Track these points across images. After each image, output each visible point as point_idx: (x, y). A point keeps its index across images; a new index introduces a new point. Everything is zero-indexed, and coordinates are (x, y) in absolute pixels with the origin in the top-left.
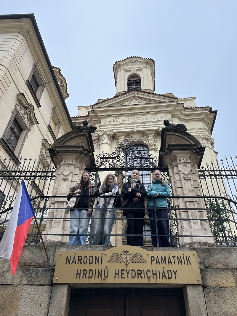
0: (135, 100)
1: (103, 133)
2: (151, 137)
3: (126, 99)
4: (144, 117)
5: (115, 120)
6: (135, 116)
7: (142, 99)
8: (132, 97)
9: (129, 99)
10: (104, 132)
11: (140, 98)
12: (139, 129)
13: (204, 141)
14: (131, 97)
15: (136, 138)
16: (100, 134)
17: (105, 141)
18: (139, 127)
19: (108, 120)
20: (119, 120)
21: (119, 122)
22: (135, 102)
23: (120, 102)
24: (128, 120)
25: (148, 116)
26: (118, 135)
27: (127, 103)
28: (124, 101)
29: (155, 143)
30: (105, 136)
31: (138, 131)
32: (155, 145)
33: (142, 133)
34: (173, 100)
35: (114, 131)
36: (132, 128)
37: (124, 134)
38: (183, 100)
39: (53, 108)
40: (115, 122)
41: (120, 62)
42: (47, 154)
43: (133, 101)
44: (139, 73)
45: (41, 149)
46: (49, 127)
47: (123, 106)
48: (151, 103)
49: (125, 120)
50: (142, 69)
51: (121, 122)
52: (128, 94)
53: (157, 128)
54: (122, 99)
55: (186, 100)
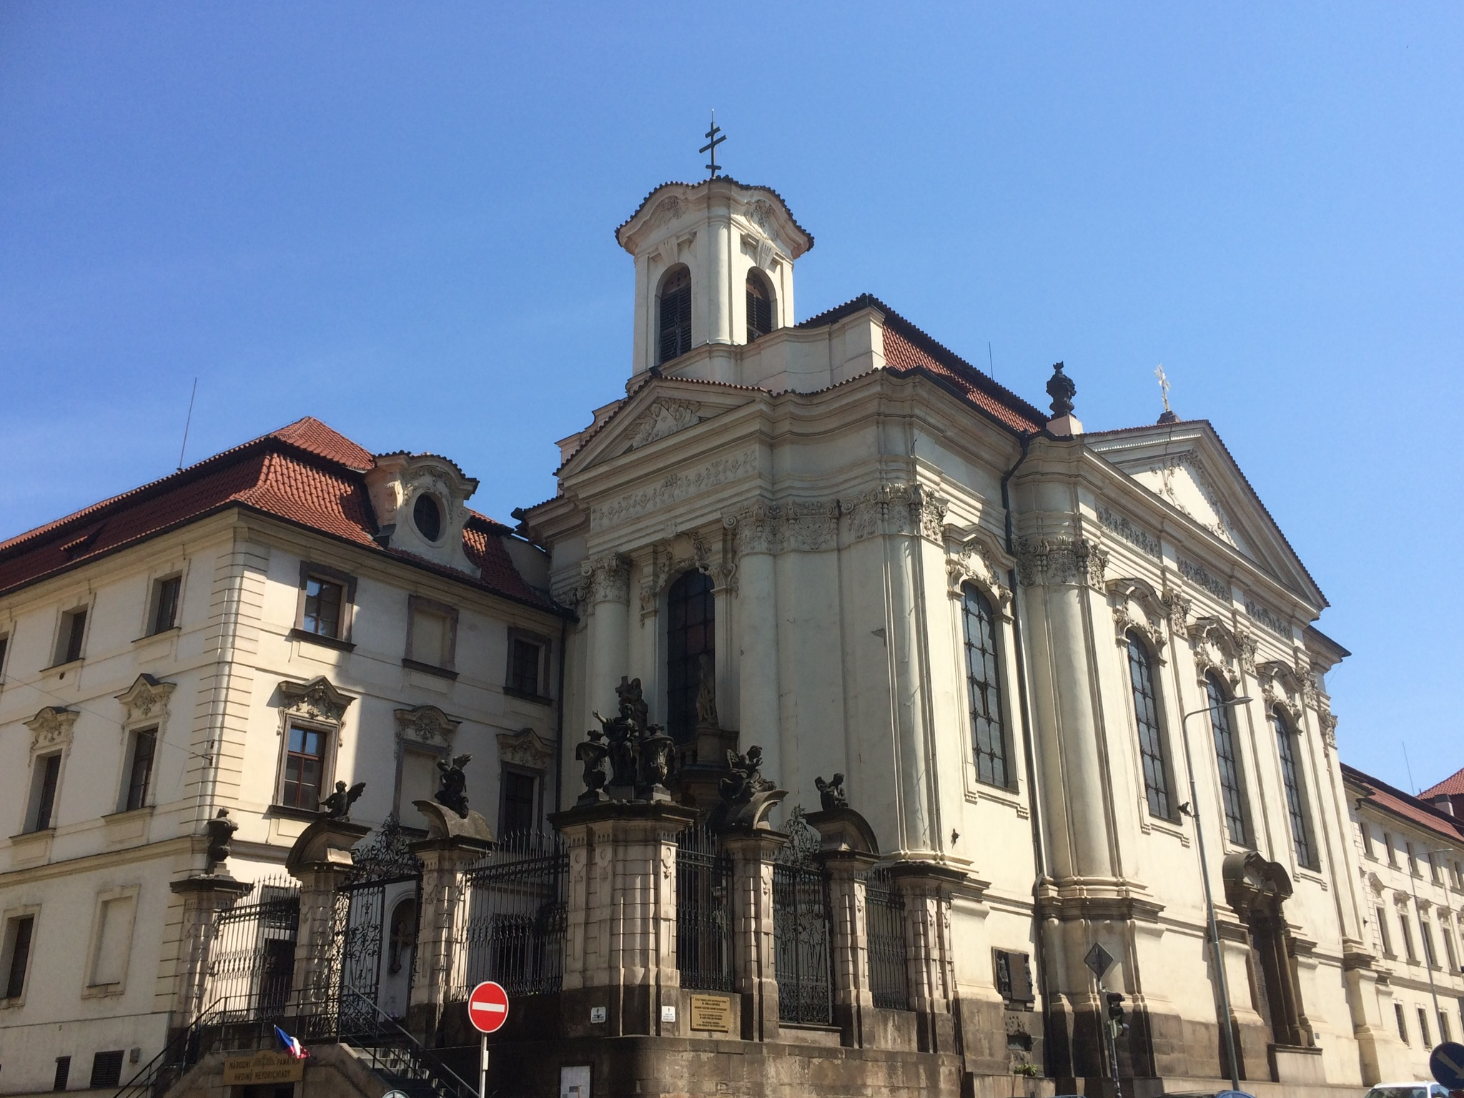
1: (596, 565)
2: (715, 548)
3: (639, 417)
4: (690, 474)
5: (624, 504)
6: (670, 477)
7: (680, 403)
8: (654, 402)
9: (647, 411)
10: (600, 559)
11: (673, 400)
12: (681, 528)
13: (872, 512)
14: (651, 405)
15: (682, 556)
16: (586, 573)
18: (679, 520)
19: (605, 507)
20: (632, 502)
21: (631, 509)
22: (663, 424)
23: (628, 433)
24: (654, 495)
25: (701, 469)
26: (635, 556)
27: (645, 427)
28: (635, 424)
29: (729, 566)
30: (601, 576)
31: (679, 534)
32: (726, 575)
33: (691, 537)
34: (750, 395)
35: (620, 550)
36: (662, 527)
37: (647, 552)
38: (836, 326)
39: (410, 596)
40: (624, 512)
41: (629, 226)
42: (422, 733)
43: (659, 418)
44: (687, 259)
45: (398, 735)
46: (409, 663)
47: (630, 450)
48: (702, 420)
49: (645, 500)
50: (695, 233)
51: (638, 508)
52: (640, 398)
53: (717, 515)
54: (626, 423)
55: (844, 326)
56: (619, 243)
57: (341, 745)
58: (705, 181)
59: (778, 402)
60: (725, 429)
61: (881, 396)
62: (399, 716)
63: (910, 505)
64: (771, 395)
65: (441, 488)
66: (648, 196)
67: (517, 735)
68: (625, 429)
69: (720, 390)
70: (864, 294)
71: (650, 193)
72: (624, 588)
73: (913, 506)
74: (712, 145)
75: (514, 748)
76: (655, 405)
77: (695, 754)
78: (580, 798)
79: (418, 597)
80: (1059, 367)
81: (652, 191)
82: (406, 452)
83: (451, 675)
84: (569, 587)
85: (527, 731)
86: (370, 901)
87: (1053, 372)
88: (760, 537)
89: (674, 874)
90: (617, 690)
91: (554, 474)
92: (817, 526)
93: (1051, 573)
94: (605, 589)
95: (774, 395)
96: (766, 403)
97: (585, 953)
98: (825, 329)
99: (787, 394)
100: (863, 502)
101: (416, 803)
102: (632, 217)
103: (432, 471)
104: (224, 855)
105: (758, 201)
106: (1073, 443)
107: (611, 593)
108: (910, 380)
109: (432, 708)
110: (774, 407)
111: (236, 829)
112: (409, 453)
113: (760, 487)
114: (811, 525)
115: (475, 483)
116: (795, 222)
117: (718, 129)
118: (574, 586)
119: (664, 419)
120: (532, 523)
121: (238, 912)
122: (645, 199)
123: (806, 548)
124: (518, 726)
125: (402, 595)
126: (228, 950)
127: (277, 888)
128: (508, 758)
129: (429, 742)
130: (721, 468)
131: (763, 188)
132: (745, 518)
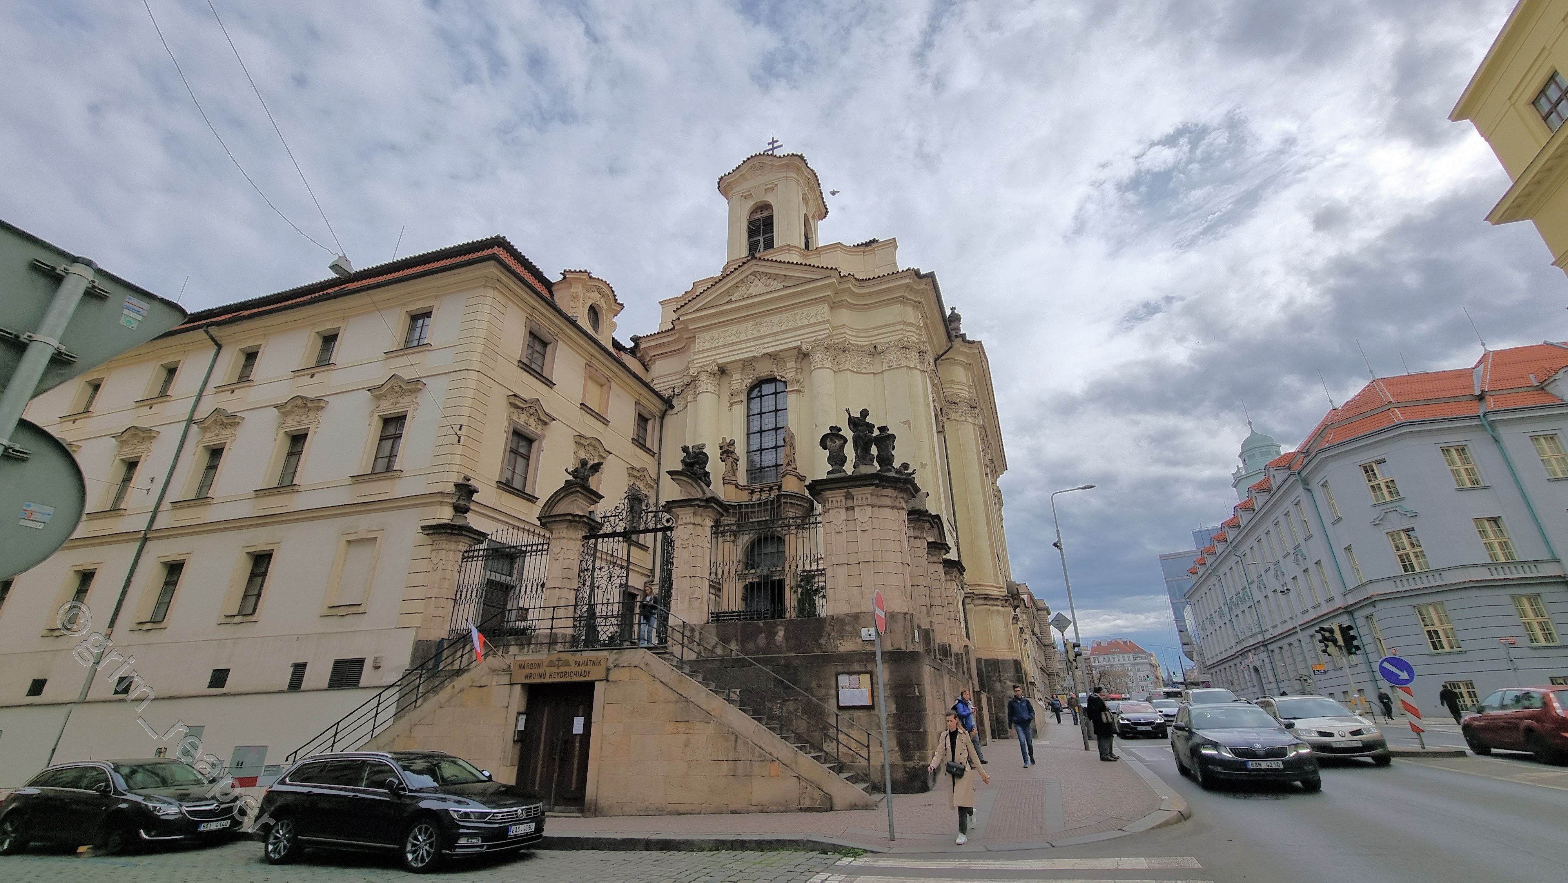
0: (756, 281)
1: (700, 369)
2: (791, 364)
3: (740, 282)
4: (775, 319)
5: (722, 335)
6: (759, 320)
7: (770, 276)
8: (750, 274)
9: (745, 280)
10: (701, 367)
11: (766, 274)
12: (766, 351)
14: (748, 276)
15: (764, 370)
17: (703, 388)
18: (765, 346)
19: (707, 335)
20: (728, 335)
21: (728, 338)
22: (757, 287)
23: (728, 292)
24: (746, 330)
25: (784, 316)
26: (729, 367)
27: (742, 289)
28: (736, 286)
29: (799, 377)
30: (704, 377)
31: (764, 355)
32: (798, 381)
33: (773, 357)
34: (828, 272)
35: (719, 361)
36: (751, 350)
37: (740, 364)
38: (869, 248)
39: (586, 363)
40: (722, 339)
41: (728, 177)
43: (753, 285)
44: (770, 198)
45: (574, 453)
46: (583, 407)
47: (730, 302)
48: (785, 287)
49: (739, 333)
50: (777, 185)
51: (734, 337)
52: (741, 271)
53: (798, 343)
54: (730, 285)
55: (874, 249)
56: (718, 188)
57: (542, 450)
59: (845, 279)
60: (806, 292)
61: (908, 285)
62: (577, 440)
64: (840, 275)
65: (602, 303)
66: (746, 160)
67: (638, 471)
68: (728, 289)
69: (805, 268)
71: (747, 158)
72: (719, 386)
75: (635, 478)
77: (779, 487)
78: (828, 473)
79: (589, 365)
80: (953, 309)
81: (749, 157)
82: (588, 271)
84: (670, 386)
85: (642, 470)
86: (615, 547)
88: (827, 359)
92: (861, 358)
93: (959, 414)
94: (706, 384)
95: (842, 275)
96: (837, 279)
98: (861, 249)
99: (850, 276)
100: (892, 347)
102: (733, 171)
103: (601, 290)
104: (467, 510)
107: (711, 388)
109: (595, 440)
110: (840, 282)
111: (478, 492)
112: (590, 273)
113: (829, 329)
114: (857, 357)
115: (622, 307)
116: (823, 199)
117: (777, 141)
119: (756, 286)
120: (642, 346)
121: (476, 553)
122: (742, 162)
123: (854, 370)
124: (637, 465)
125: (584, 361)
126: (471, 582)
128: (631, 484)
130: (798, 317)
132: (818, 347)
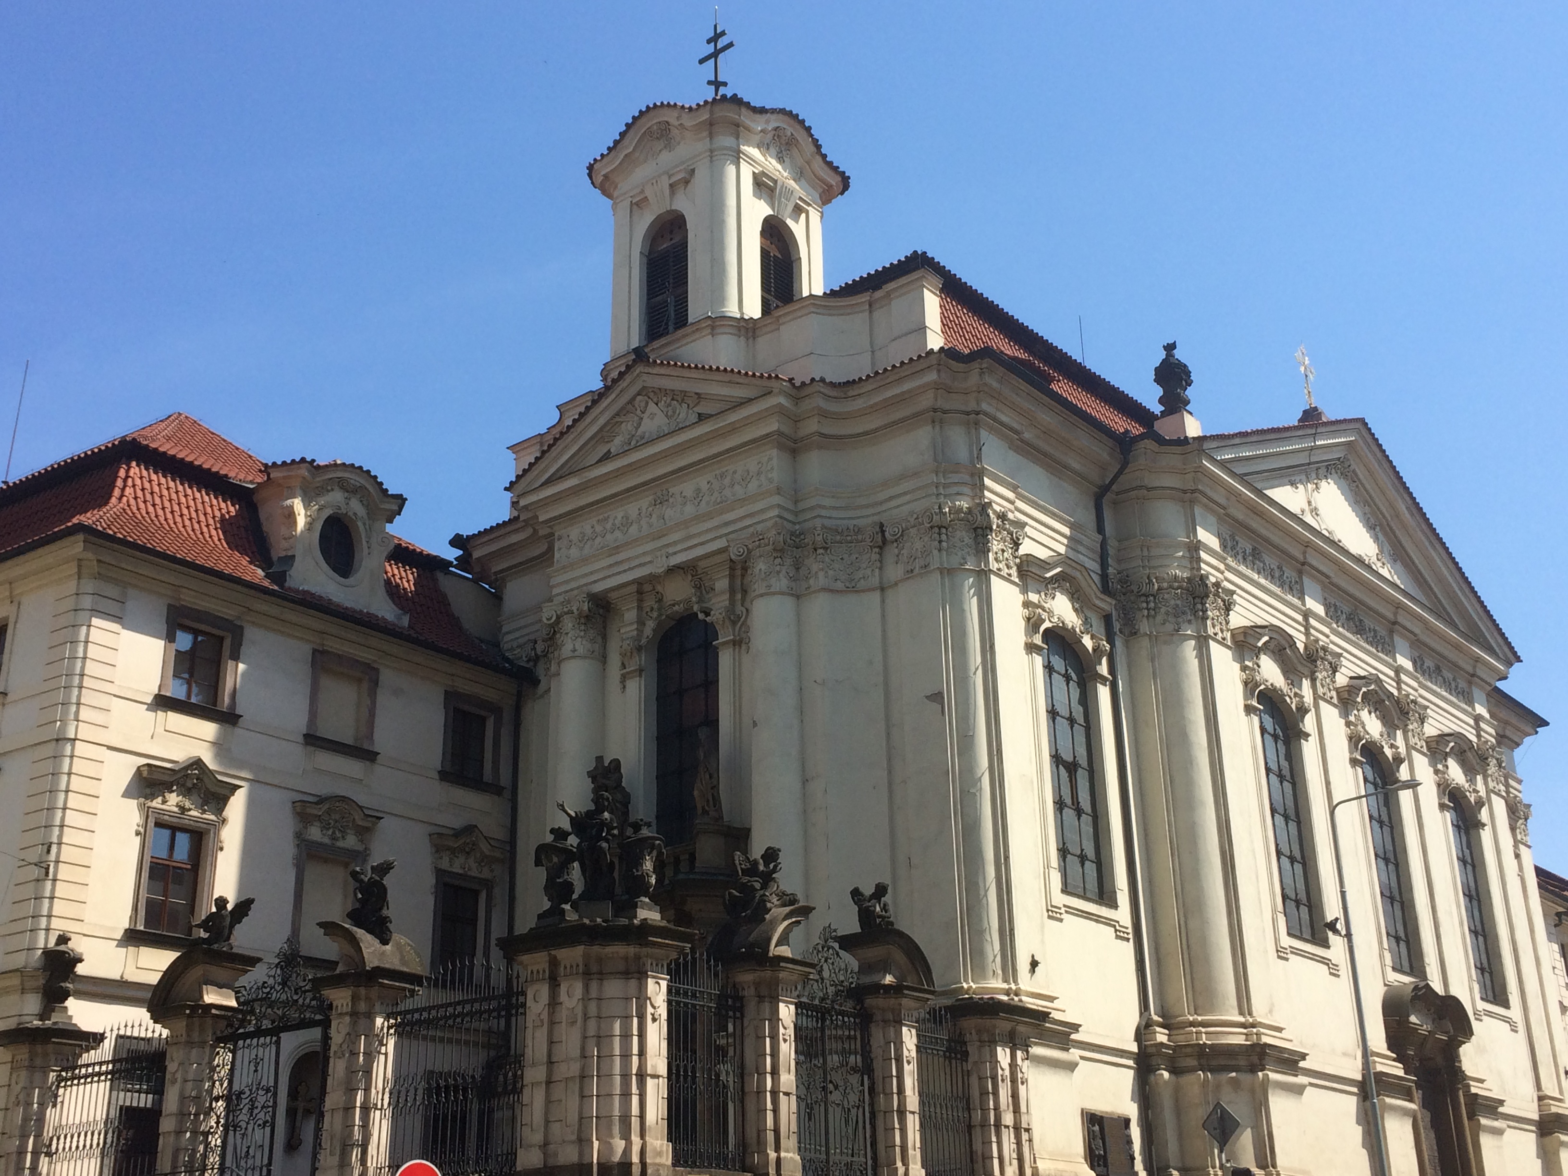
1: (563, 606)
2: (719, 586)
3: (617, 414)
5: (598, 528)
6: (659, 493)
7: (673, 395)
8: (639, 394)
9: (629, 408)
10: (566, 601)
11: (665, 392)
12: (675, 559)
13: (926, 539)
14: (634, 399)
15: (675, 598)
16: (548, 619)
17: (567, 648)
18: (671, 550)
19: (575, 533)
20: (609, 526)
21: (609, 537)
22: (651, 422)
23: (603, 436)
24: (639, 515)
25: (701, 482)
27: (627, 427)
28: (613, 424)
29: (737, 610)
30: (568, 624)
32: (733, 622)
34: (766, 385)
35: (593, 589)
36: (648, 559)
37: (634, 590)
38: (879, 294)
39: (315, 651)
40: (599, 539)
41: (605, 160)
42: (330, 832)
43: (645, 416)
44: (681, 204)
45: (298, 835)
46: (312, 740)
47: (607, 457)
48: (702, 418)
49: (627, 523)
50: (693, 171)
51: (618, 534)
52: (619, 389)
53: (721, 543)
54: (602, 421)
55: (888, 294)
56: (593, 183)
57: (221, 849)
58: (706, 102)
59: (804, 392)
60: (733, 429)
61: (937, 387)
62: (298, 810)
63: (975, 529)
64: (793, 385)
65: (356, 507)
66: (630, 121)
67: (458, 834)
68: (601, 429)
69: (727, 377)
70: (915, 252)
71: (634, 117)
72: (599, 639)
73: (980, 531)
74: (715, 55)
75: (453, 851)
76: (639, 398)
77: (692, 858)
78: (540, 917)
79: (323, 652)
80: (1170, 348)
81: (637, 114)
82: (309, 459)
83: (370, 756)
84: (527, 638)
85: (470, 829)
86: (260, 1055)
87: (1163, 354)
88: (778, 572)
89: (664, 1016)
90: (590, 774)
91: (506, 489)
92: (854, 557)
93: (1159, 618)
94: (573, 641)
95: (798, 384)
96: (788, 396)
97: (547, 1122)
98: (864, 298)
99: (815, 383)
100: (913, 527)
101: (321, 925)
102: (609, 149)
103: (342, 484)
104: (65, 995)
105: (776, 129)
106: (1189, 448)
107: (582, 646)
108: (975, 365)
109: (344, 799)
110: (797, 400)
111: (81, 960)
112: (313, 461)
113: (779, 506)
114: (846, 556)
115: (400, 500)
116: (824, 156)
117: (723, 33)
118: (532, 637)
119: (653, 415)
120: (476, 554)
121: (83, 1071)
122: (627, 125)
123: (839, 585)
124: (458, 823)
125: (306, 649)
126: (71, 1122)
127: (135, 1038)
128: (445, 864)
129: (340, 844)
130: (727, 481)
131: (782, 111)
132: (759, 546)
